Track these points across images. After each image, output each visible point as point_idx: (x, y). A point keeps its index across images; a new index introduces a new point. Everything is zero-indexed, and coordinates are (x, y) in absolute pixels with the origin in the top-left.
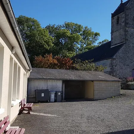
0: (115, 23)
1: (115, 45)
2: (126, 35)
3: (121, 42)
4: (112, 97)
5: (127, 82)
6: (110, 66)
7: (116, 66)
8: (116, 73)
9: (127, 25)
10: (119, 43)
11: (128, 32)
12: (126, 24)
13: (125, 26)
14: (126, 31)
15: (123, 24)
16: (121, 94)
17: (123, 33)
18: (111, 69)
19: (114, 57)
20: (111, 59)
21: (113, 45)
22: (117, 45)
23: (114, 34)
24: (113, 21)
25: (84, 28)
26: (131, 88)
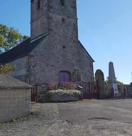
0: (35, 9)
1: (35, 38)
2: (49, 23)
3: (43, 33)
4: (12, 121)
5: (49, 89)
6: (26, 68)
7: (34, 67)
8: (35, 78)
9: (50, 9)
10: (41, 35)
11: (52, 19)
12: (50, 7)
13: (48, 10)
14: (49, 18)
15: (45, 8)
16: (32, 113)
17: (45, 20)
18: (27, 71)
19: (32, 53)
20: (27, 57)
21: (33, 39)
22: (38, 38)
23: (35, 23)
24: (32, 6)
25: (10, 30)
26: (54, 100)
